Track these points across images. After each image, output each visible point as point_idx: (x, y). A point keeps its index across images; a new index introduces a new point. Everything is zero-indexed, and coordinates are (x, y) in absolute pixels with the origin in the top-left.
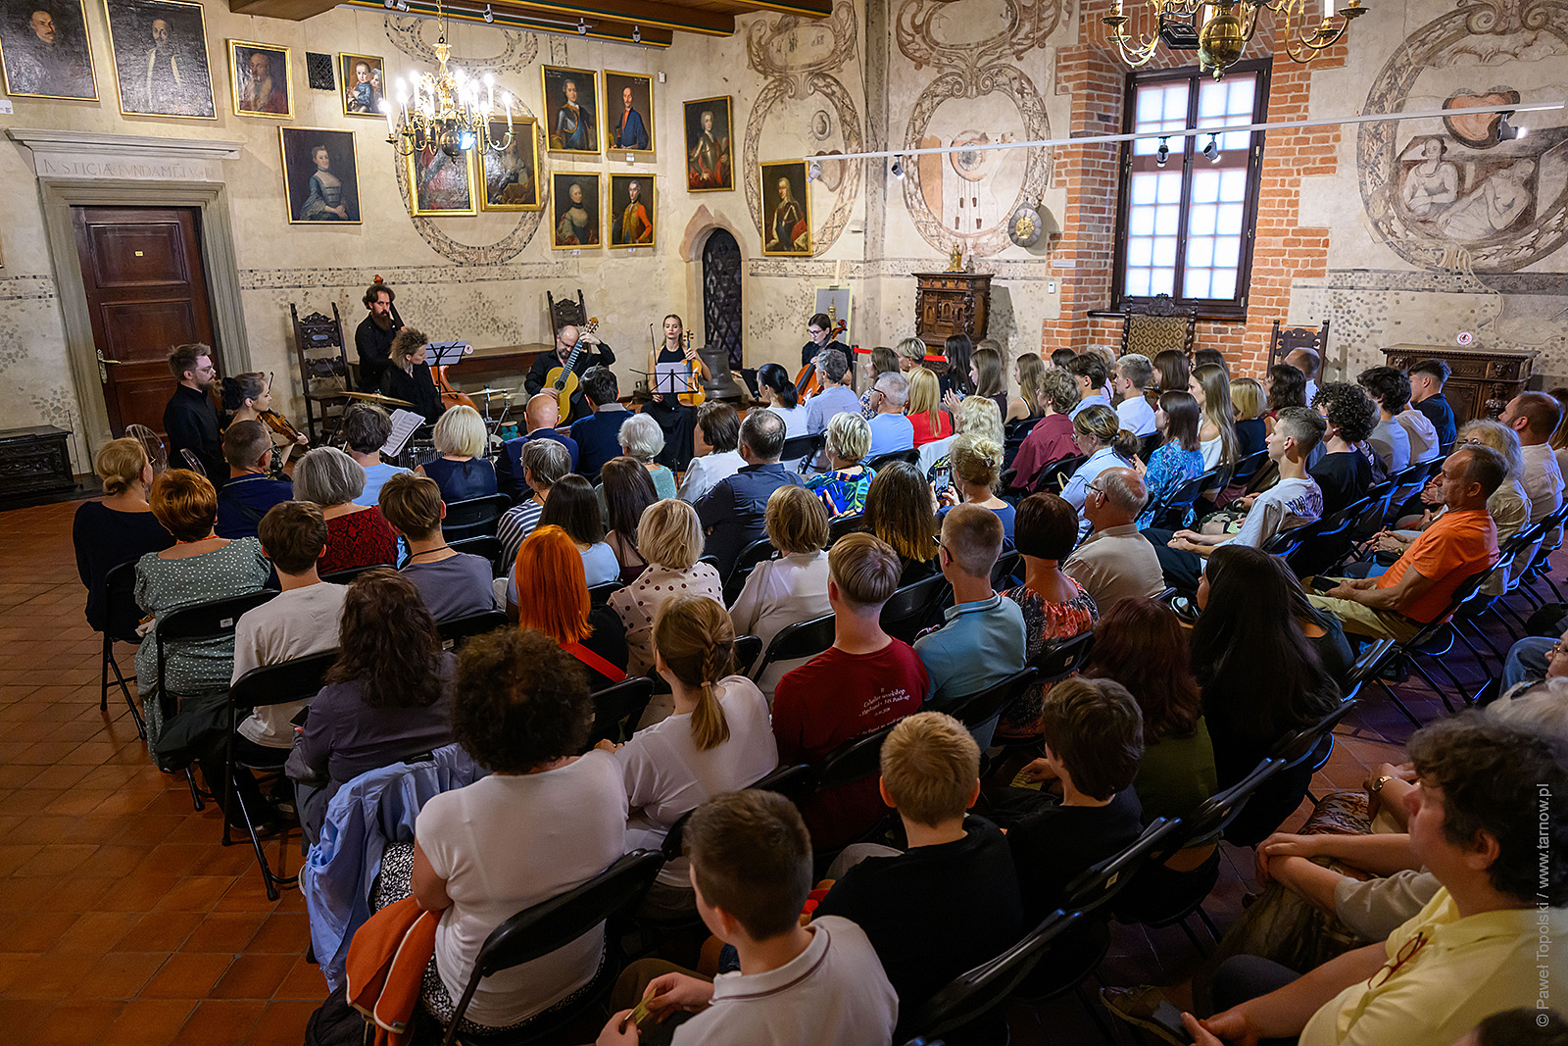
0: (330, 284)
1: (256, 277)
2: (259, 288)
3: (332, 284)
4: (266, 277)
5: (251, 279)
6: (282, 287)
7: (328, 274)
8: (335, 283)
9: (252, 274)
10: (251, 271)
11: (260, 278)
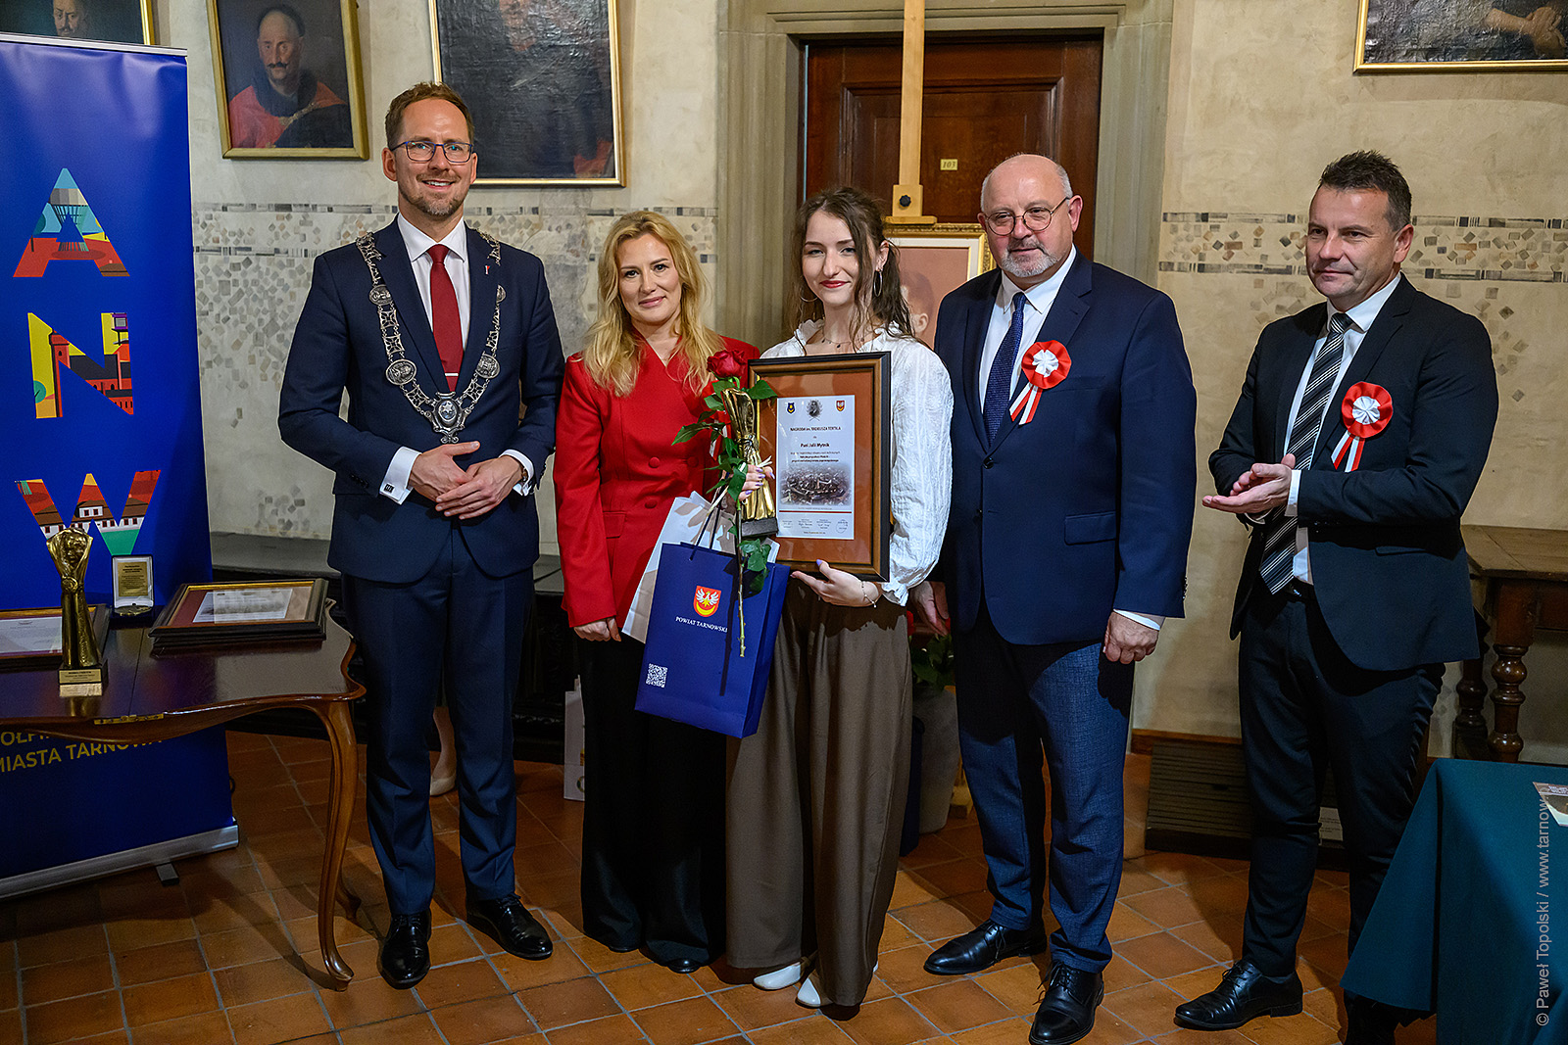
0: (1450, 267)
1: (1216, 237)
2: (1217, 269)
3: (1457, 269)
4: (1246, 236)
5: (1198, 242)
6: (1288, 271)
7: (1452, 237)
8: (1472, 266)
9: (1205, 226)
10: (1205, 217)
11: (1225, 239)
